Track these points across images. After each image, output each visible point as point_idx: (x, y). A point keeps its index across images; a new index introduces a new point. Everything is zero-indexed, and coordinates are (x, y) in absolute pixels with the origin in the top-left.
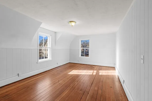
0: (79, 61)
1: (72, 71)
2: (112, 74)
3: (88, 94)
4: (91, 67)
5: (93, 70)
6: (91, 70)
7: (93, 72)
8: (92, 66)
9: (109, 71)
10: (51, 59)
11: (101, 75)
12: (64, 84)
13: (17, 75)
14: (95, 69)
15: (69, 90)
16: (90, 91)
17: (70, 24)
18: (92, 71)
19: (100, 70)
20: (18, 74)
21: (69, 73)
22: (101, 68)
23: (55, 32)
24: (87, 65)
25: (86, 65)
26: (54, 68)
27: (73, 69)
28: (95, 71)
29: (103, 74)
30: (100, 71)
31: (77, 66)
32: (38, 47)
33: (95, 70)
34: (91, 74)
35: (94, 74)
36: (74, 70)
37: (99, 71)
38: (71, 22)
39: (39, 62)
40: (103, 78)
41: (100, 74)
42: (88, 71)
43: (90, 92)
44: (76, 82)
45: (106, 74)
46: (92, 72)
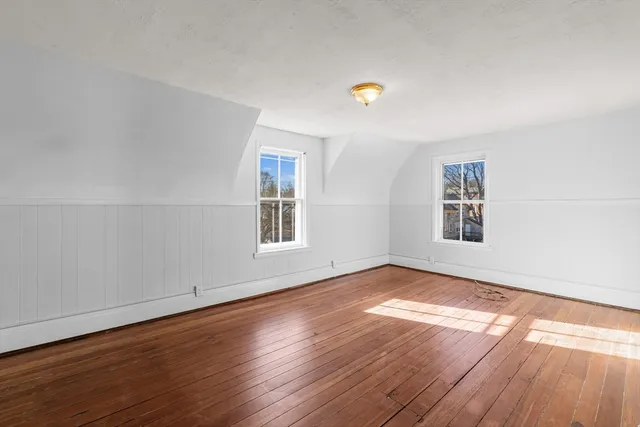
0: (433, 259)
1: (386, 303)
2: (620, 354)
3: (421, 420)
4: (491, 296)
5: (498, 310)
6: (486, 310)
7: (492, 324)
8: (500, 290)
9: (601, 332)
10: (305, 246)
11: (537, 348)
12: (330, 349)
13: (192, 290)
14: (513, 305)
15: (339, 379)
16: (438, 409)
17: (358, 99)
18: (486, 317)
19: (542, 316)
20: (195, 288)
21: (369, 311)
22: (550, 305)
23: (323, 139)
24: (472, 281)
25: (466, 283)
26: (318, 282)
27: (394, 296)
28: (507, 320)
29: (551, 343)
30: (539, 323)
31: (418, 282)
32: (256, 200)
33: (512, 314)
34: (478, 328)
35: (498, 332)
36: (394, 300)
37: (530, 322)
38: (359, 87)
39: (260, 251)
40: (544, 365)
41: (533, 337)
42: (467, 311)
43: (433, 414)
44: (384, 353)
45: (571, 344)
46: (490, 320)
